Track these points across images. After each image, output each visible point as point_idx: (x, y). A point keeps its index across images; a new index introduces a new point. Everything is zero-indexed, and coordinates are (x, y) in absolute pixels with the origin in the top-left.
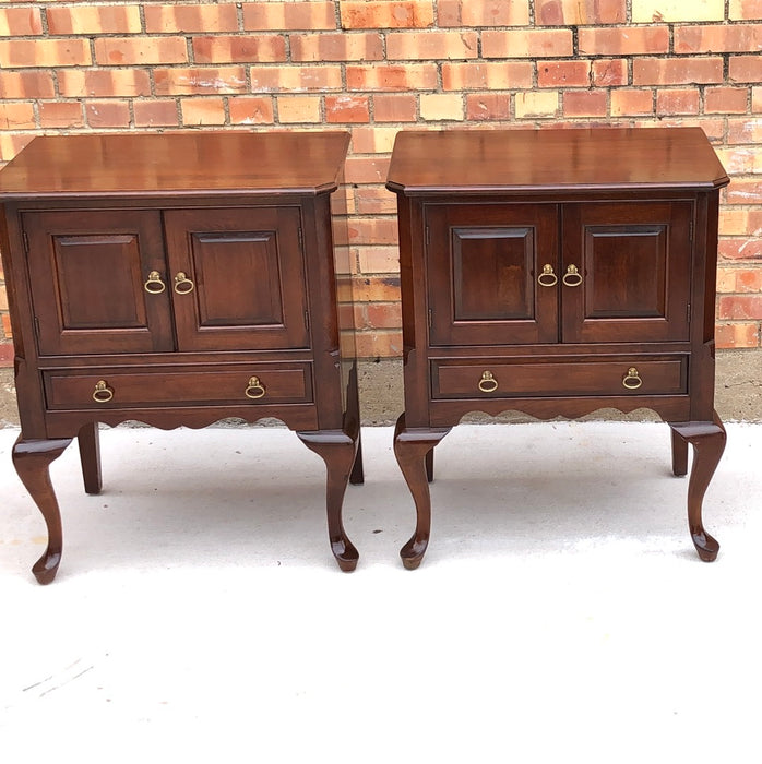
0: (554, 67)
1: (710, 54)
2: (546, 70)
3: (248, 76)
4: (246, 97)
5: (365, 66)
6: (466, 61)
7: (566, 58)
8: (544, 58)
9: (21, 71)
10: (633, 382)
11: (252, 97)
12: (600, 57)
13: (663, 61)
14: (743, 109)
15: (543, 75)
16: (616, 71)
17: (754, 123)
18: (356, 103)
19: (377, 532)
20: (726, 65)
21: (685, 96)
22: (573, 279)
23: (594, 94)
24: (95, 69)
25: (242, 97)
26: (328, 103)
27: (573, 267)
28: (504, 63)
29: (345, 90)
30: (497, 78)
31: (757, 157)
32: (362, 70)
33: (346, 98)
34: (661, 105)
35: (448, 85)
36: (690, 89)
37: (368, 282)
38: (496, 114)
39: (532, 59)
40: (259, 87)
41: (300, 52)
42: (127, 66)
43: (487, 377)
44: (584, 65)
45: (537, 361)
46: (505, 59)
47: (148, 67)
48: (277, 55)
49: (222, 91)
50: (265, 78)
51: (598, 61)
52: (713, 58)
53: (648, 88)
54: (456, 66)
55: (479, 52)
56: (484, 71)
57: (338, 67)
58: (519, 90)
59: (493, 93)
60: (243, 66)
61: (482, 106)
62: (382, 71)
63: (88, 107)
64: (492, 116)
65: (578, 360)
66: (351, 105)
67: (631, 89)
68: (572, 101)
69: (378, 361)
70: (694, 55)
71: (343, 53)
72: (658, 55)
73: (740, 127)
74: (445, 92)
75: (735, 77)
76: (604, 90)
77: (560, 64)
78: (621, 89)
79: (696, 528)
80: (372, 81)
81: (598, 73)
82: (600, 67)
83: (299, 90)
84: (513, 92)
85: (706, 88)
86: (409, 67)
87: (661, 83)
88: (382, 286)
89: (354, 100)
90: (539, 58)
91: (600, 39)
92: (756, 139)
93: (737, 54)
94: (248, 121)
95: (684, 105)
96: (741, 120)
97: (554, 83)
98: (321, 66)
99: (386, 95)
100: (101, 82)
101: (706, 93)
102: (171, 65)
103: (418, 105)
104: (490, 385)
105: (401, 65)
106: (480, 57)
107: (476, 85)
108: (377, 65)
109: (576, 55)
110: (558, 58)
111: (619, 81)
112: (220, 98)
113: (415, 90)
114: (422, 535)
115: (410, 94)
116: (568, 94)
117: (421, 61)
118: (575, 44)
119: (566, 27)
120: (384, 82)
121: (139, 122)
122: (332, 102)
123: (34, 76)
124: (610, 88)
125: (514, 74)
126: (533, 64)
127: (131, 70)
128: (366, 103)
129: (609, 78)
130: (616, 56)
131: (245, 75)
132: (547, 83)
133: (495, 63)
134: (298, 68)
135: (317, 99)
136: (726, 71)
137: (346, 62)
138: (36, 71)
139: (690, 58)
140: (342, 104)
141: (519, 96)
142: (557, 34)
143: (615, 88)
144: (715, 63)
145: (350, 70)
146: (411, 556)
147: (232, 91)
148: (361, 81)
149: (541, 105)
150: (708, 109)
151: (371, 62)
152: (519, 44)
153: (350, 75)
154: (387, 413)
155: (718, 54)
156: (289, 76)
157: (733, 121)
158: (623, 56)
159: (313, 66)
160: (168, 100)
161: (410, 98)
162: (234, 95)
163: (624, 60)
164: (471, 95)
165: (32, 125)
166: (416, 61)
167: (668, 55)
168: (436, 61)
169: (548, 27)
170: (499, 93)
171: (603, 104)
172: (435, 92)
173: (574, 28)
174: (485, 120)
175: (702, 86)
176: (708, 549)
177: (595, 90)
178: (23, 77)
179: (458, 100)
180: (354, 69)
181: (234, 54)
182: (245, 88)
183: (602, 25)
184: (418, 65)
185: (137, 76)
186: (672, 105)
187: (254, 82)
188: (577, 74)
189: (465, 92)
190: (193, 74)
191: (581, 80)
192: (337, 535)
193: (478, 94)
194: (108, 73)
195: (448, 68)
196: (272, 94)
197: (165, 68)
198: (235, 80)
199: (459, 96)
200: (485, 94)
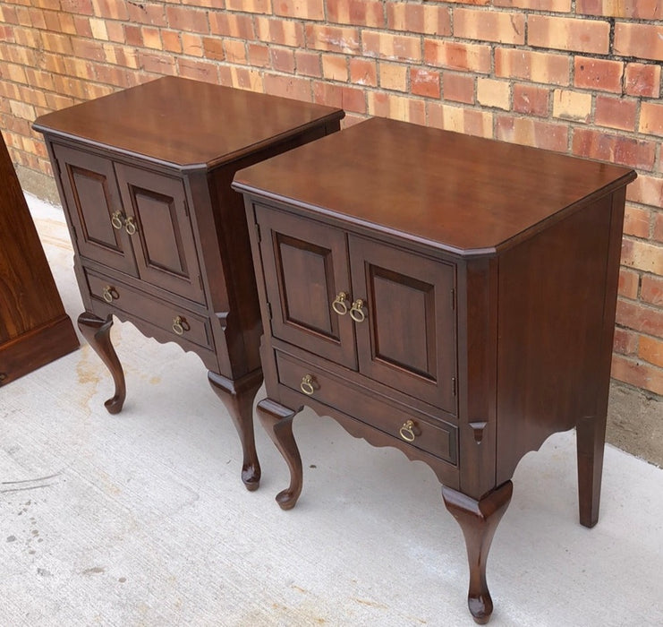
0: (589, 65)
2: (582, 67)
3: (360, 38)
4: (360, 58)
5: (437, 41)
6: (515, 47)
7: (602, 56)
8: (581, 54)
9: (237, 14)
11: (363, 59)
12: (634, 59)
15: (579, 72)
16: (648, 78)
18: (431, 77)
23: (624, 103)
24: (274, 18)
25: (358, 58)
26: (412, 73)
28: (546, 54)
29: (423, 64)
30: (539, 73)
32: (435, 45)
33: (423, 72)
35: (500, 71)
38: (537, 109)
39: (572, 53)
40: (367, 51)
41: (393, 22)
42: (291, 18)
44: (617, 67)
46: (547, 49)
47: (303, 20)
48: (379, 21)
49: (345, 51)
50: (374, 42)
51: (632, 65)
54: (506, 51)
55: (526, 39)
56: (529, 60)
57: (418, 39)
58: (558, 86)
59: (535, 86)
60: (357, 28)
61: (526, 99)
62: (449, 48)
64: (533, 111)
66: (428, 79)
67: (661, 103)
68: (605, 109)
71: (422, 25)
74: (497, 78)
76: (634, 100)
77: (596, 63)
78: (652, 101)
80: (442, 59)
81: (630, 79)
82: (633, 71)
83: (392, 58)
84: (552, 88)
86: (469, 46)
89: (430, 74)
90: (577, 53)
91: (636, 39)
94: (361, 82)
97: (588, 83)
98: (407, 36)
99: (452, 73)
100: (277, 29)
102: (315, 21)
103: (475, 87)
105: (464, 44)
106: (526, 44)
107: (521, 75)
108: (447, 41)
109: (610, 56)
110: (594, 55)
111: (650, 91)
112: (345, 57)
113: (473, 72)
115: (470, 75)
116: (600, 98)
117: (480, 41)
118: (612, 41)
119: (601, 18)
120: (450, 59)
121: (300, 71)
122: (415, 73)
123: (243, 19)
124: (641, 99)
125: (554, 67)
126: (570, 58)
127: (293, 21)
128: (437, 79)
129: (640, 87)
130: (650, 61)
131: (358, 37)
132: (582, 83)
133: (538, 53)
134: (392, 36)
135: (405, 69)
137: (424, 34)
138: (243, 14)
140: (421, 77)
141: (557, 92)
142: (594, 26)
143: (646, 99)
145: (428, 44)
147: (350, 52)
148: (434, 56)
149: (575, 105)
151: (442, 37)
152: (559, 33)
153: (428, 50)
156: (386, 42)
158: (658, 62)
159: (402, 36)
160: (315, 53)
161: (470, 79)
162: (353, 56)
163: (658, 68)
164: (518, 85)
166: (476, 41)
168: (491, 43)
169: (588, 17)
170: (540, 86)
171: (630, 116)
172: (489, 76)
173: (612, 20)
174: (527, 114)
177: (626, 99)
178: (238, 17)
179: (505, 88)
180: (430, 43)
181: (351, 17)
182: (359, 50)
183: (639, 21)
184: (476, 45)
185: (296, 26)
187: (364, 44)
188: (608, 77)
189: (513, 80)
190: (328, 32)
191: (613, 85)
193: (523, 85)
194: (281, 23)
195: (499, 52)
196: (376, 59)
197: (312, 23)
198: (353, 41)
199: (508, 84)
200: (528, 85)
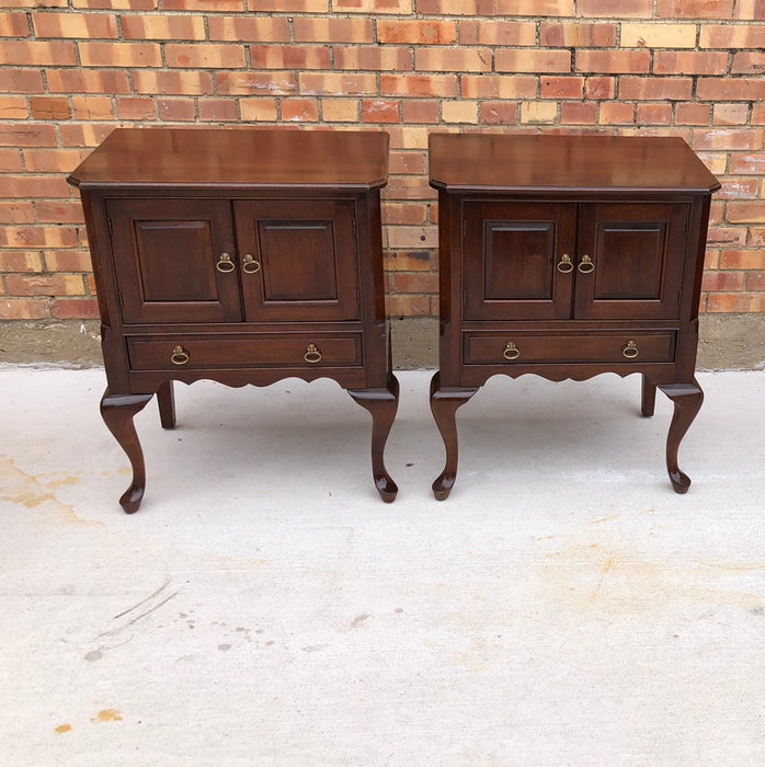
0: (554, 82)
1: (682, 75)
2: (548, 84)
3: (297, 80)
4: (295, 98)
5: (396, 75)
6: (481, 74)
7: (565, 74)
8: (546, 74)
9: (99, 70)
10: (631, 352)
11: (299, 98)
12: (593, 74)
13: (644, 79)
14: (707, 121)
15: (544, 87)
16: (605, 87)
17: (713, 134)
18: (388, 106)
19: (409, 465)
20: (694, 85)
21: (660, 109)
22: (587, 267)
23: (587, 105)
24: (166, 70)
25: (292, 98)
26: (364, 105)
27: (586, 257)
28: (513, 76)
29: (379, 96)
30: (507, 90)
31: (715, 161)
32: (394, 79)
33: (380, 102)
34: (640, 116)
35: (466, 94)
36: (665, 104)
37: (395, 255)
38: (506, 119)
39: (538, 74)
40: (306, 90)
41: (341, 61)
42: (193, 69)
43: (511, 347)
44: (580, 80)
45: (553, 334)
46: (514, 73)
47: (211, 70)
48: (322, 63)
49: (274, 93)
50: (311, 83)
51: (591, 78)
52: (684, 79)
53: (630, 102)
54: (473, 78)
55: (493, 67)
56: (497, 83)
57: (374, 75)
58: (525, 100)
59: (503, 102)
60: (293, 72)
61: (494, 112)
62: (411, 80)
63: (160, 103)
64: (502, 121)
65: (587, 334)
66: (384, 108)
67: (617, 103)
68: (567, 111)
69: (402, 319)
70: (669, 75)
71: (379, 64)
72: (641, 75)
73: (703, 136)
74: (464, 100)
75: (701, 95)
76: (594, 102)
77: (560, 79)
78: (609, 102)
79: (672, 467)
80: (402, 88)
81: (590, 88)
82: (592, 83)
83: (340, 94)
84: (520, 102)
85: (677, 104)
86: (434, 77)
87: (642, 98)
88: (407, 259)
89: (387, 103)
90: (543, 74)
91: (593, 60)
92: (714, 146)
93: (704, 76)
94: (297, 119)
95: (659, 117)
96: (704, 130)
97: (553, 95)
98: (359, 74)
99: (414, 100)
100: (171, 82)
101: (677, 108)
102: (232, 69)
103: (440, 109)
104: (514, 353)
105: (427, 75)
106: (493, 71)
107: (489, 95)
108: (407, 74)
109: (573, 72)
110: (558, 74)
111: (607, 95)
112: (273, 98)
113: (439, 97)
114: (450, 473)
115: (434, 100)
116: (565, 104)
117: (444, 73)
118: (573, 63)
119: (565, 48)
120: (412, 88)
121: (204, 117)
122: (368, 105)
123: (110, 74)
124: (600, 101)
125: (521, 86)
126: (537, 78)
127: (196, 72)
128: (396, 106)
129: (599, 93)
130: (605, 75)
131: (295, 79)
132: (548, 95)
133: (505, 77)
134: (340, 75)
135: (355, 102)
136: (694, 90)
137: (380, 71)
138: (113, 70)
139: (667, 79)
140: (377, 107)
141: (525, 104)
142: (557, 54)
143: (604, 100)
144: (686, 83)
145: (385, 78)
146: (441, 489)
147: (283, 93)
148: (393, 87)
149: (542, 113)
150: (678, 121)
151: (402, 72)
152: (526, 61)
153: (384, 83)
154: (409, 359)
155: (688, 76)
156: (332, 82)
157: (696, 131)
158: (615, 75)
159: (353, 74)
160: (228, 99)
161: (434, 104)
162: (285, 97)
163: (612, 78)
164: (485, 103)
165: (111, 117)
166: (440, 72)
167: (648, 75)
168: (457, 73)
169: (551, 48)
170: (508, 102)
171: (594, 114)
172: (455, 99)
173: (573, 49)
174: (496, 124)
175: (674, 102)
176: (681, 484)
177: (587, 102)
178: (102, 74)
179: (474, 106)
180: (388, 78)
181: (285, 62)
182: (295, 91)
183: (595, 48)
184: (441, 76)
185: (201, 75)
186: (649, 117)
187: (302, 85)
188: (573, 88)
189: (480, 100)
190: (250, 78)
191: (576, 93)
192: (379, 473)
193: (491, 102)
194: (178, 75)
195: (466, 80)
196: (317, 97)
197: (226, 71)
198: (287, 84)
199: (475, 103)
200: (497, 102)
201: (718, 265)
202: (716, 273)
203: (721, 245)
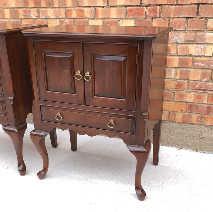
0: (133, 10)
1: (192, 4)
2: (130, 11)
3: (39, 12)
4: (39, 20)
5: (72, 9)
6: (104, 7)
7: (137, 6)
8: (130, 6)
11: (40, 20)
12: (150, 5)
13: (173, 7)
14: (203, 28)
15: (129, 12)
16: (155, 11)
17: (207, 35)
18: (70, 22)
20: (198, 9)
21: (181, 23)
23: (147, 21)
25: (38, 20)
28: (116, 8)
29: (66, 18)
30: (114, 14)
31: (207, 49)
32: (71, 10)
33: (67, 21)
34: (171, 26)
35: (98, 16)
36: (183, 20)
39: (126, 6)
40: (42, 16)
41: (53, 4)
42: (8, 8)
44: (144, 9)
46: (116, 6)
47: (13, 8)
48: (47, 4)
49: (32, 17)
50: (45, 13)
51: (149, 7)
52: (193, 6)
53: (167, 19)
54: (100, 9)
55: (108, 4)
56: (109, 11)
57: (64, 9)
58: (121, 19)
59: (112, 20)
60: (38, 8)
62: (77, 11)
66: (68, 23)
67: (160, 19)
68: (139, 23)
70: (186, 4)
71: (66, 4)
72: (172, 5)
73: (201, 36)
74: (97, 19)
75: (202, 14)
76: (150, 19)
77: (135, 9)
78: (157, 19)
80: (74, 15)
81: (148, 12)
82: (149, 9)
83: (53, 17)
84: (119, 20)
85: (189, 19)
86: (85, 9)
87: (172, 16)
89: (69, 21)
90: (128, 6)
92: (207, 41)
93: (203, 4)
95: (180, 26)
96: (202, 33)
97: (132, 16)
98: (59, 9)
99: (79, 20)
100: (1, 13)
101: (189, 21)
102: (19, 8)
103: (88, 24)
105: (83, 8)
106: (108, 5)
107: (106, 17)
108: (76, 8)
109: (141, 5)
110: (135, 6)
111: (156, 15)
112: (32, 20)
113: (87, 18)
115: (86, 20)
116: (137, 20)
117: (89, 7)
120: (78, 15)
122: (62, 22)
124: (153, 18)
125: (119, 12)
126: (126, 8)
128: (72, 22)
129: (152, 14)
130: (155, 5)
131: (38, 12)
132: (130, 16)
133: (113, 8)
134: (52, 9)
135: (58, 21)
136: (198, 12)
137: (66, 7)
139: (184, 6)
140: (65, 23)
141: (121, 21)
143: (154, 18)
144: (194, 8)
145: (68, 10)
147: (35, 17)
148: (71, 14)
149: (128, 25)
150: (189, 28)
151: (74, 7)
153: (68, 13)
155: (195, 4)
156: (50, 12)
157: (198, 33)
158: (158, 5)
159: (57, 9)
160: (18, 20)
161: (86, 22)
162: (36, 19)
163: (158, 7)
164: (105, 20)
167: (175, 5)
168: (94, 7)
170: (114, 19)
171: (150, 25)
172: (93, 19)
175: (187, 18)
177: (147, 19)
179: (101, 22)
181: (35, 4)
182: (38, 16)
184: (88, 9)
185: (10, 10)
186: (175, 26)
187: (41, 14)
188: (140, 13)
189: (103, 19)
190: (25, 11)
191: (142, 15)
193: (107, 20)
194: (3, 11)
195: (98, 10)
196: (46, 19)
197: (17, 9)
198: (36, 14)
199: (101, 20)
200: (109, 20)
201: (207, 102)
202: (206, 106)
203: (209, 92)
